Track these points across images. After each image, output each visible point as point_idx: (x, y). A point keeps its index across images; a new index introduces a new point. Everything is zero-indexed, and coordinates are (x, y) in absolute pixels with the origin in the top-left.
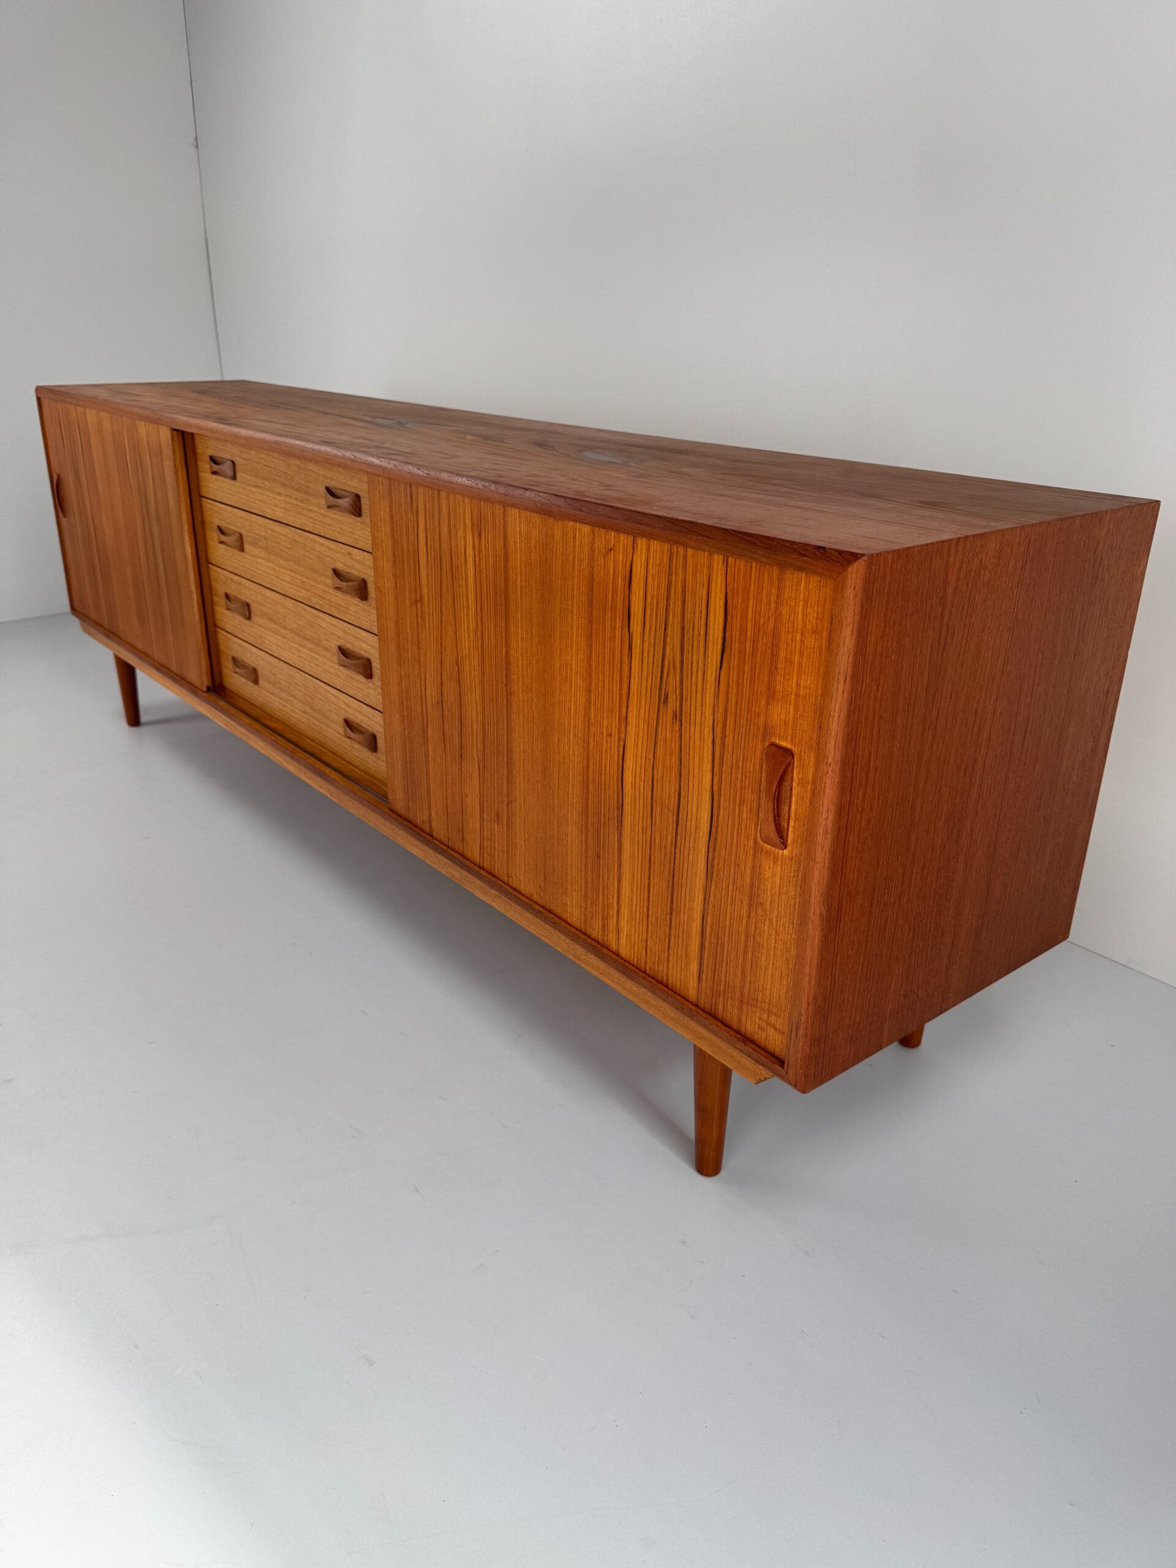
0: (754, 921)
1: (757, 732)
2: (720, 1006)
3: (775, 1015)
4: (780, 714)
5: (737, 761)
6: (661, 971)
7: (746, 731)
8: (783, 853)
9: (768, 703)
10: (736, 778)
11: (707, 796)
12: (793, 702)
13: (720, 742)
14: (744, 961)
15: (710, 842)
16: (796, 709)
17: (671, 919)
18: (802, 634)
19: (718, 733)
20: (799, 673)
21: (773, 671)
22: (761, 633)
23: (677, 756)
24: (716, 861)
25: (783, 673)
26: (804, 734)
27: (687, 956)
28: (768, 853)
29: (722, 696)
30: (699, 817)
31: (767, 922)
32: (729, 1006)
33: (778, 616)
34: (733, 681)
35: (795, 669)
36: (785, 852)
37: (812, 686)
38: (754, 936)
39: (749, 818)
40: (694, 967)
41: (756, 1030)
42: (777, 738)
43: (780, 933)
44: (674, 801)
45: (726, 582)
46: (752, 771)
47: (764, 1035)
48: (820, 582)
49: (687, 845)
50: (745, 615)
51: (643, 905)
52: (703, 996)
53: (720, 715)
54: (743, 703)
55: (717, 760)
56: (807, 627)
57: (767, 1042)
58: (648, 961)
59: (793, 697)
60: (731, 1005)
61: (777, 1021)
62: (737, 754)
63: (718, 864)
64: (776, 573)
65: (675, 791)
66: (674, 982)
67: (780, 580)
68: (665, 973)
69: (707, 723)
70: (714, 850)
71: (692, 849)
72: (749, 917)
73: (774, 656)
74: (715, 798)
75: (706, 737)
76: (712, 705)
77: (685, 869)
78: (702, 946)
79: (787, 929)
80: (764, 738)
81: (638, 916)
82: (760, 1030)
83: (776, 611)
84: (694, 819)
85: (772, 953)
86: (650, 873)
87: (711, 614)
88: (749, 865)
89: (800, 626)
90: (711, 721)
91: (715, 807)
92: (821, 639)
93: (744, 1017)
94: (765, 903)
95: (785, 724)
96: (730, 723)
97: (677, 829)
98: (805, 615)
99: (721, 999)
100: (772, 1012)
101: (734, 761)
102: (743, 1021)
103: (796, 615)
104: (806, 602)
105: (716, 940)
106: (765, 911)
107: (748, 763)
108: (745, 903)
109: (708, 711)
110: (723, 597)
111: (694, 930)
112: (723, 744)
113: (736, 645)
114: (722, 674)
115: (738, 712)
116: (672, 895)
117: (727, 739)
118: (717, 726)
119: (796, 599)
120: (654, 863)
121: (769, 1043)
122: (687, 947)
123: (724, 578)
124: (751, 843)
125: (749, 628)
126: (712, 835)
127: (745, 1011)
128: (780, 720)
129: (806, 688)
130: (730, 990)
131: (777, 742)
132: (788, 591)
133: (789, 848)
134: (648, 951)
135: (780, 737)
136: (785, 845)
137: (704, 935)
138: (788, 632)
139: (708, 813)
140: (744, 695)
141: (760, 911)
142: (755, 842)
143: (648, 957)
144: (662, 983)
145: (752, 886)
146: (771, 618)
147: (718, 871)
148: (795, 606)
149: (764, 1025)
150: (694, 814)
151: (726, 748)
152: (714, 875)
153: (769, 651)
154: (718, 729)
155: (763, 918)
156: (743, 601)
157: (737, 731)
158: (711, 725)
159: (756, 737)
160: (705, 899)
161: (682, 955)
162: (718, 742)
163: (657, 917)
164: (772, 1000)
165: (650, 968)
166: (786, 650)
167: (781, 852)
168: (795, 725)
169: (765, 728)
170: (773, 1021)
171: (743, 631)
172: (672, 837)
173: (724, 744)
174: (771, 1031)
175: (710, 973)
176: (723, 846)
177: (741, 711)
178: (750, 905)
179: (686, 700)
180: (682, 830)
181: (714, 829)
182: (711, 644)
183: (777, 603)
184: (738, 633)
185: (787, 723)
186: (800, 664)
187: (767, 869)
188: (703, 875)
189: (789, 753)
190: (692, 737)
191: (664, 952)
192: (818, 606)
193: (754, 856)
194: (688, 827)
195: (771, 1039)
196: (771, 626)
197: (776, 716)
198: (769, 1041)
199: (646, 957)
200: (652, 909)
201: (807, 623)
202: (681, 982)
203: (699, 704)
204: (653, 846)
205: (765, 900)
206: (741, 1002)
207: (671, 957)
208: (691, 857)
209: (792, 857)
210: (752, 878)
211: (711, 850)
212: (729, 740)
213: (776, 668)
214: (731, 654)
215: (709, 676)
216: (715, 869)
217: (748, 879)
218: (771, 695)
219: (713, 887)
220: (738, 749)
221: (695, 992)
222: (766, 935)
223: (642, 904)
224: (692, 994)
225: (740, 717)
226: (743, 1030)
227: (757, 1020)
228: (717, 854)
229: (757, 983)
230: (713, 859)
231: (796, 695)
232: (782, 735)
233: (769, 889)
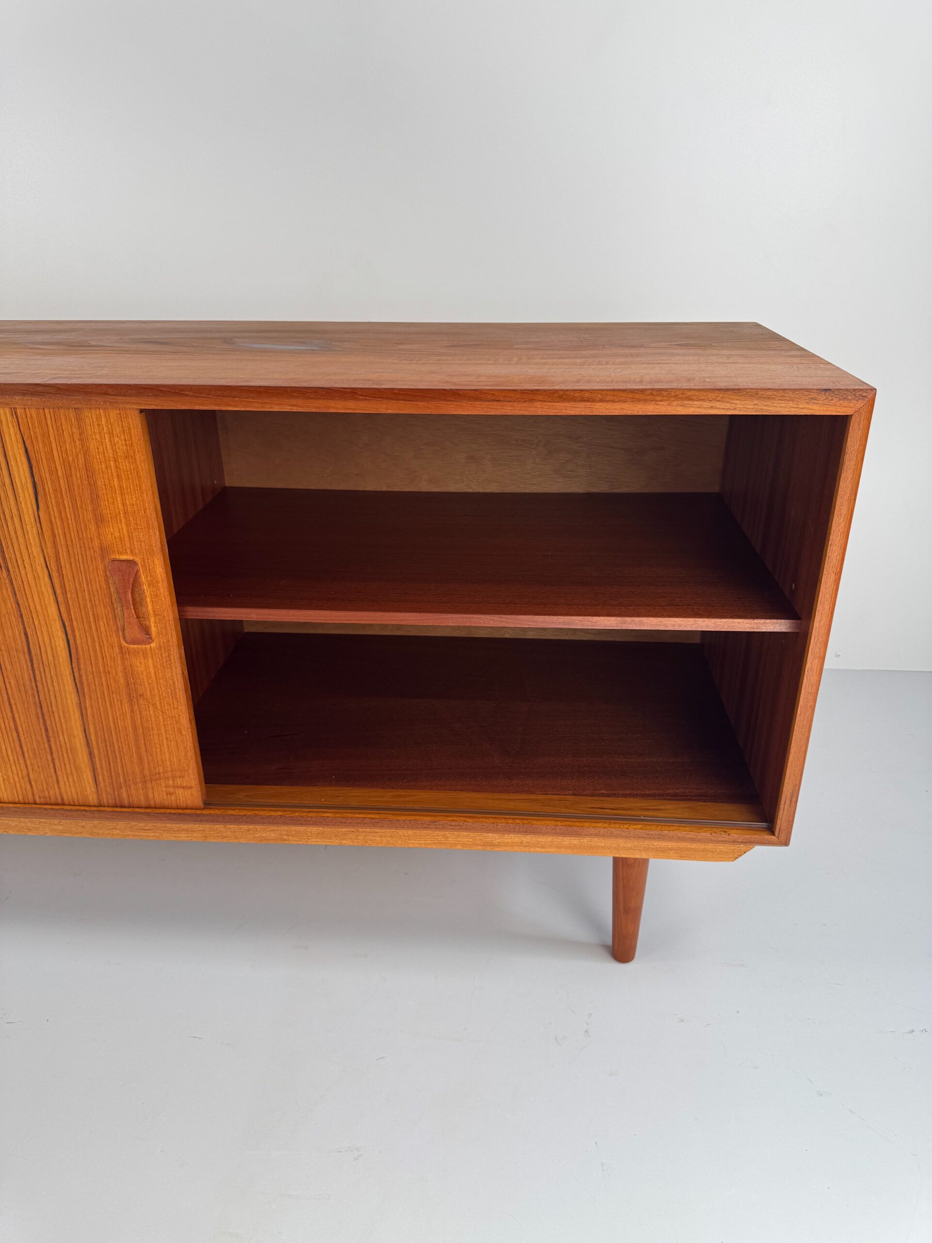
0: (138, 713)
1: (94, 554)
2: (125, 796)
3: (180, 777)
4: (113, 532)
5: (80, 586)
6: (53, 794)
7: (82, 557)
8: (151, 647)
9: (98, 527)
10: (84, 599)
11: (57, 626)
12: (123, 520)
13: (57, 575)
14: (138, 748)
15: (73, 663)
16: (128, 525)
17: (50, 746)
18: (115, 461)
19: (52, 567)
20: (122, 494)
21: (95, 499)
22: (73, 469)
23: (12, 600)
24: (84, 677)
25: (106, 498)
26: (143, 544)
27: (77, 768)
28: (136, 652)
29: (47, 534)
30: (53, 646)
31: (151, 708)
32: (133, 791)
33: (86, 453)
34: (55, 518)
35: (117, 492)
36: (153, 645)
37: (138, 502)
38: (142, 724)
39: (108, 631)
40: (87, 775)
41: (165, 797)
42: (117, 554)
43: (167, 711)
44: (22, 642)
45: (21, 432)
46: (99, 590)
47: (173, 798)
48: (120, 414)
49: (48, 675)
50: (51, 458)
51: (15, 746)
52: (104, 795)
53: (50, 551)
54: (72, 534)
55: (58, 591)
56: (119, 454)
57: (178, 801)
58: (35, 791)
59: (122, 515)
60: (134, 790)
61: (183, 781)
62: (79, 579)
63: (87, 679)
64: (72, 414)
65: (20, 633)
66: (70, 798)
67: (79, 419)
68: (58, 794)
69: (37, 562)
70: (79, 669)
71: (54, 677)
72: (132, 711)
73: (93, 487)
74: (66, 624)
75: (40, 574)
76: (38, 544)
77: (52, 697)
78: (91, 754)
79: (172, 705)
80: (103, 558)
81: (11, 758)
82: (169, 796)
83: (82, 447)
84: (49, 649)
85: (163, 731)
86: (13, 715)
87: (12, 463)
88: (120, 668)
89: (111, 455)
90: (42, 559)
91: (69, 632)
92: (135, 461)
93: (150, 792)
94: (144, 693)
95: (121, 540)
96: (63, 555)
97: (32, 665)
98: (113, 445)
99: (124, 789)
100: (176, 776)
101: (77, 585)
102: (151, 796)
103: (104, 445)
104: (111, 434)
105: (104, 744)
106: (147, 700)
107: (93, 583)
108: (125, 701)
109: (36, 550)
110: (21, 445)
111: (78, 745)
112: (61, 576)
113: (49, 486)
114: (41, 514)
115: (69, 543)
116: (45, 724)
117: (64, 570)
118: (50, 561)
119: (100, 433)
120: (15, 704)
121: (180, 802)
122: (75, 762)
123: (17, 429)
124: (117, 650)
125: (59, 468)
126: (73, 657)
127: (150, 787)
128: (115, 538)
129: (133, 505)
130: (130, 778)
131: (118, 557)
132: (89, 427)
133: (156, 640)
134: (33, 783)
135: (120, 553)
136: (150, 640)
137: (90, 745)
138: (101, 462)
139: (63, 640)
140: (71, 526)
141: (141, 701)
142: (121, 647)
143: (35, 788)
144: (57, 804)
145: (128, 684)
146: (79, 455)
147: (89, 685)
148: (101, 439)
149: (172, 790)
150: (47, 645)
151: (65, 578)
152: (86, 690)
153: (86, 482)
154: (52, 564)
155: (146, 706)
156: (44, 445)
157: (72, 560)
158: (43, 562)
159: (95, 560)
160: (82, 714)
161: (71, 771)
162: (55, 575)
163: (34, 750)
164: (173, 767)
165: (40, 797)
166: (103, 478)
167: (148, 646)
168: (131, 538)
169: (101, 549)
170: (179, 783)
171: (53, 472)
172: (29, 675)
173: (63, 574)
174: (180, 791)
175: (105, 773)
176: (88, 662)
177: (72, 542)
178: (130, 701)
179: (8, 547)
180: (38, 664)
181: (73, 651)
182: (20, 491)
183: (81, 440)
184: (47, 475)
185: (123, 539)
186: (121, 487)
187: (139, 664)
188: (74, 696)
189: (132, 563)
190: (24, 579)
191: (52, 777)
192: (124, 435)
193: (123, 659)
194: (44, 660)
195: (181, 798)
196: (81, 461)
197: (110, 536)
198: (180, 800)
199: (32, 790)
200: (26, 745)
201: (118, 450)
202: (77, 794)
203: (23, 548)
204: (9, 690)
205: (144, 691)
206: (145, 782)
207: (60, 778)
208: (55, 684)
209: (161, 647)
210: (126, 678)
211: (76, 670)
212: (67, 571)
213: (98, 496)
214: (45, 495)
215: (27, 520)
216: (85, 684)
217: (122, 681)
218: (100, 520)
219: (87, 701)
220: (78, 575)
221: (95, 796)
222: (153, 719)
223: (12, 746)
224: (93, 799)
225: (73, 547)
226: (152, 803)
227: (164, 789)
228: (83, 671)
229: (155, 760)
230: (80, 676)
231: (125, 513)
232: (121, 550)
233: (145, 680)
